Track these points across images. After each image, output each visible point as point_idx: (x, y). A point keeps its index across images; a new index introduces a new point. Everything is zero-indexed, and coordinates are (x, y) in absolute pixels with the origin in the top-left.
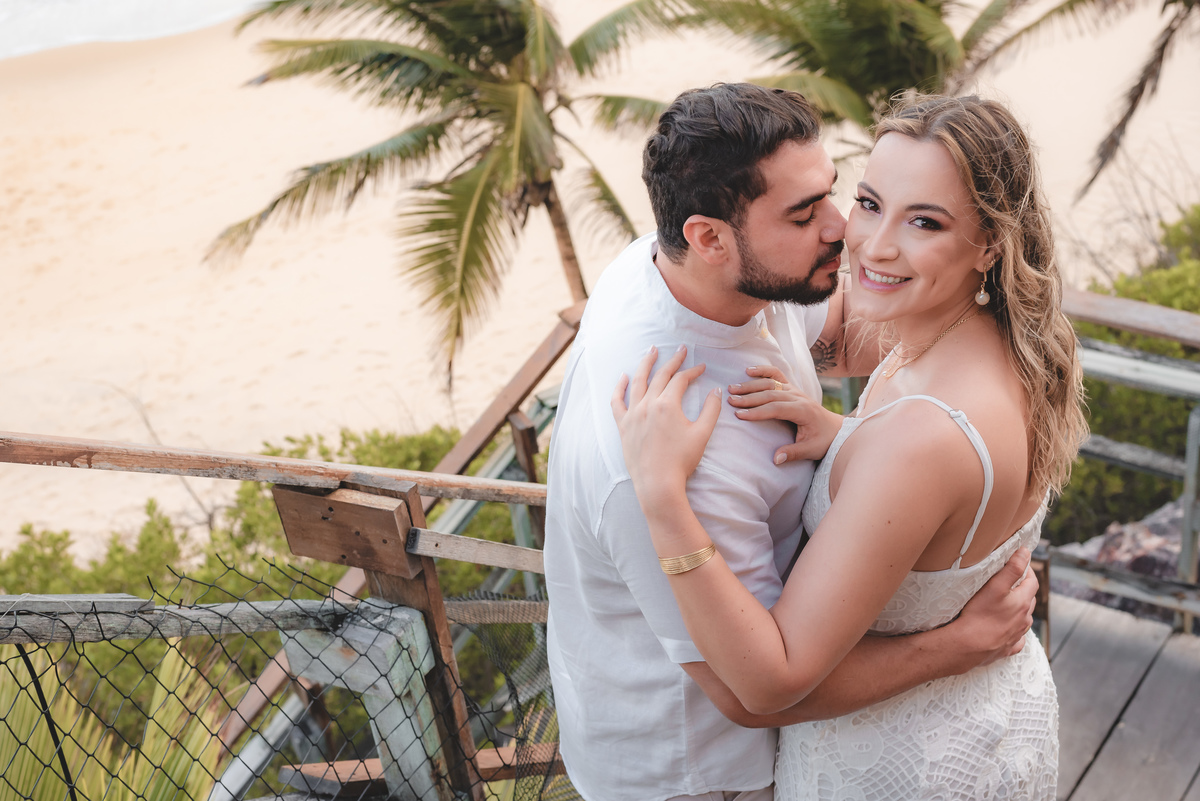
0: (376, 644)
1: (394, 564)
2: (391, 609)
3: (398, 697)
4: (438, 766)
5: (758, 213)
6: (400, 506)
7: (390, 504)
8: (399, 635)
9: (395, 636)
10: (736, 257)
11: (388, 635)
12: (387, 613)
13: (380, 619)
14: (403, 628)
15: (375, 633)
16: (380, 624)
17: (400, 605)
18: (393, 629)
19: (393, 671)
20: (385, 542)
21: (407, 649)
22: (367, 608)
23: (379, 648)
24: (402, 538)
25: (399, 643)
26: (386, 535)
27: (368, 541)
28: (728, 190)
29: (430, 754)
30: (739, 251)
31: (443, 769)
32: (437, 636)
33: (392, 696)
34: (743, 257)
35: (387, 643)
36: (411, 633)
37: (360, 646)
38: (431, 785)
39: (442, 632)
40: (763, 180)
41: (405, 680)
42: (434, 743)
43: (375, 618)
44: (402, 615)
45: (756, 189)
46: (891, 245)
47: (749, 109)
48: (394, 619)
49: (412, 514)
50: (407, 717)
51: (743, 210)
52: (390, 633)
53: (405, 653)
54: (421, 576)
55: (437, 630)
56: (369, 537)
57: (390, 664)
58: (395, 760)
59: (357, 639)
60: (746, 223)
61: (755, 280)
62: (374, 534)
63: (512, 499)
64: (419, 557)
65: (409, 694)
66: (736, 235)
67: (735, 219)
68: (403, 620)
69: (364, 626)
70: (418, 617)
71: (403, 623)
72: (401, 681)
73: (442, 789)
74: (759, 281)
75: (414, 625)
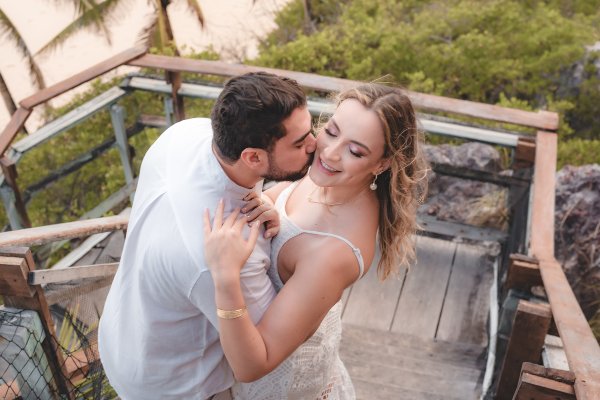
0: (16, 334)
1: (21, 291)
2: (20, 313)
3: (31, 358)
4: (52, 386)
5: (281, 145)
6: (23, 262)
7: (17, 261)
8: (28, 327)
9: (26, 327)
10: (267, 165)
11: (22, 328)
12: (18, 315)
13: (15, 320)
14: (29, 322)
15: (14, 328)
16: (16, 322)
17: (24, 310)
18: (23, 324)
19: (27, 346)
20: (15, 280)
21: (33, 333)
22: (5, 314)
23: (18, 336)
24: (25, 278)
25: (28, 330)
26: (16, 277)
27: (5, 281)
28: (267, 135)
29: (48, 381)
30: (269, 163)
31: (55, 387)
32: (46, 322)
33: (28, 359)
34: (270, 165)
35: (22, 333)
36: (33, 324)
37: (7, 336)
38: (50, 397)
39: (48, 320)
40: (285, 130)
41: (33, 349)
42: (49, 376)
43: (12, 319)
44: (27, 315)
45: (281, 133)
46: (338, 155)
47: (275, 92)
48: (23, 318)
49: (29, 264)
50: (36, 367)
51: (274, 144)
52: (23, 327)
53: (32, 335)
54: (36, 295)
55: (46, 319)
56: (6, 279)
57: (25, 343)
58: (32, 390)
59: (5, 333)
60: (275, 150)
61: (274, 175)
62: (9, 278)
63: (65, 238)
64: (35, 286)
65: (36, 355)
66: (268, 156)
67: (269, 148)
68: (28, 318)
69: (6, 325)
70: (35, 315)
71: (29, 320)
72: (31, 349)
73: (55, 397)
74: (276, 175)
75: (34, 319)
